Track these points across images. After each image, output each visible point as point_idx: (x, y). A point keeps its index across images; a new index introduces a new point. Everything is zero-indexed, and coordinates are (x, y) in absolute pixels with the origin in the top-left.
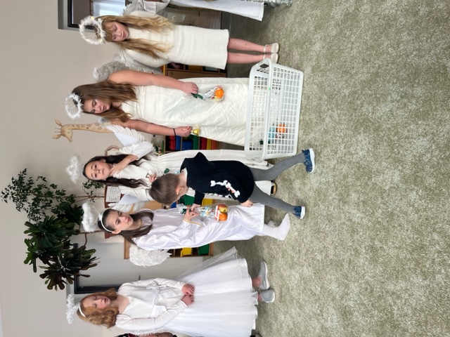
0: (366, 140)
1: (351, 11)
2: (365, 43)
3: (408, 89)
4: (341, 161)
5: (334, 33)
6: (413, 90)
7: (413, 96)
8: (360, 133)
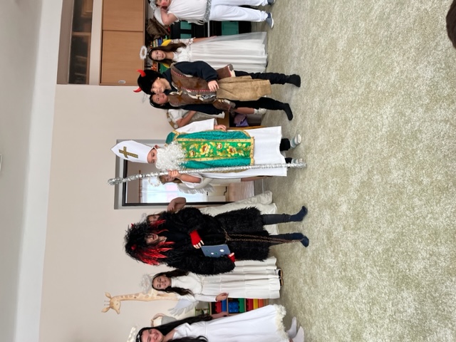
0: (410, 297)
1: (365, 180)
2: (385, 206)
3: (434, 248)
4: (393, 320)
5: (356, 197)
6: (438, 249)
7: (440, 254)
8: (403, 290)
